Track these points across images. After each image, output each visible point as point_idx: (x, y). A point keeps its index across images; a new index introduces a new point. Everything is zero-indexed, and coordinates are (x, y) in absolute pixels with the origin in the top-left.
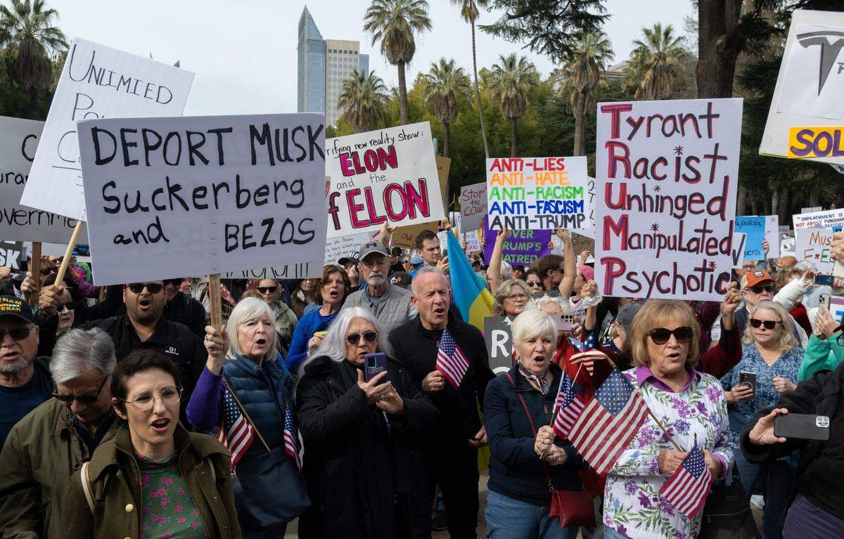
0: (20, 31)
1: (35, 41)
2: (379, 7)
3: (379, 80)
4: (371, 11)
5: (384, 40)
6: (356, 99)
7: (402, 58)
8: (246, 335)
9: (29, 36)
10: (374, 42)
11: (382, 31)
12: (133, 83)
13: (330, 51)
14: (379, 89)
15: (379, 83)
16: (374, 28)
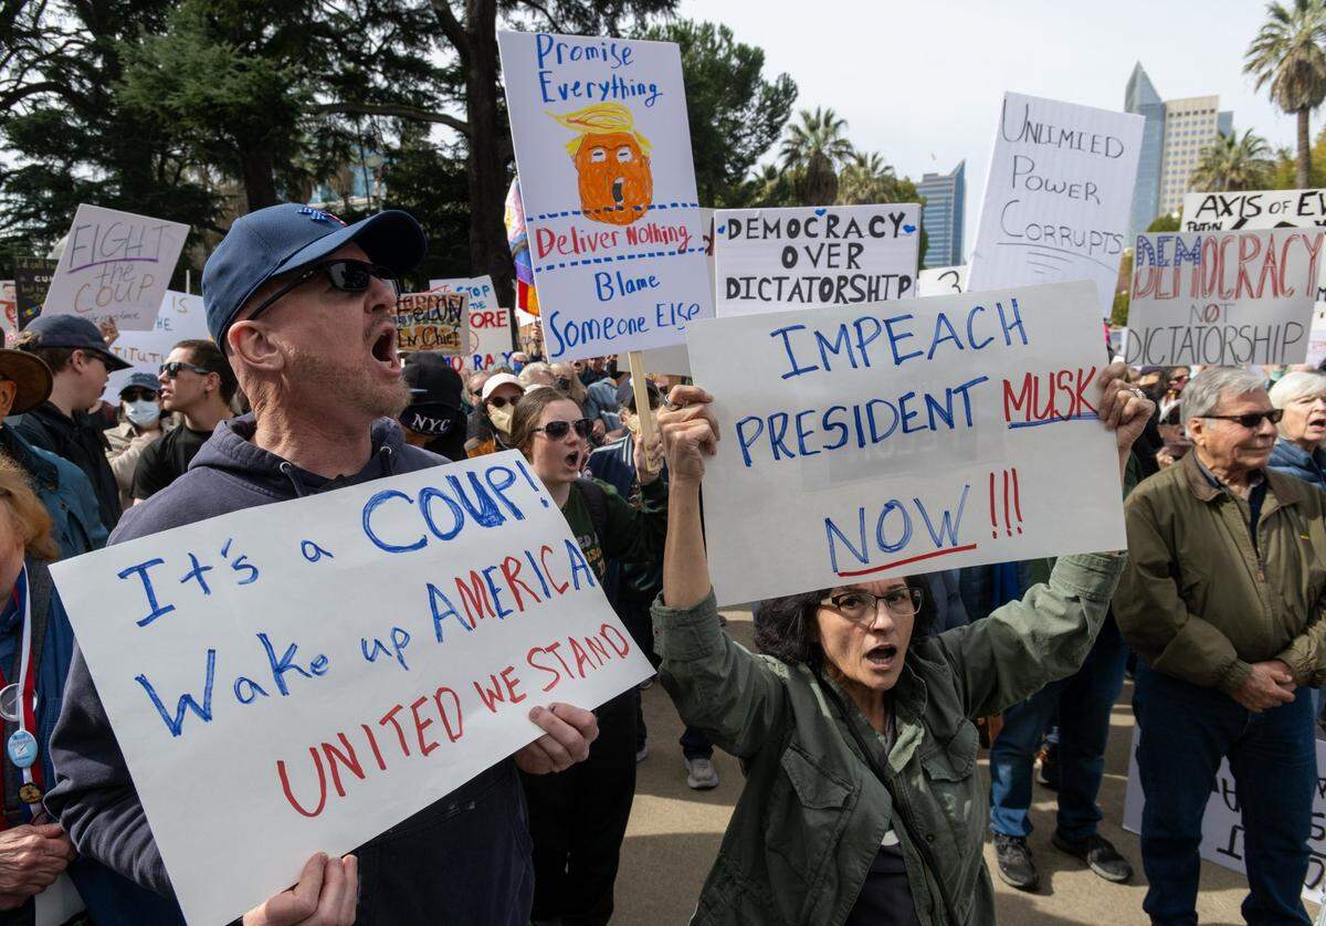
0: (810, 148)
1: (823, 156)
2: (1272, 36)
3: (1259, 140)
4: (1258, 44)
5: (1277, 80)
6: (1220, 172)
7: (1306, 101)
8: (1297, 414)
9: (818, 152)
10: (1258, 87)
11: (1274, 68)
12: (1076, 138)
13: (1171, 115)
14: (1258, 153)
15: (1260, 145)
16: (1260, 67)
